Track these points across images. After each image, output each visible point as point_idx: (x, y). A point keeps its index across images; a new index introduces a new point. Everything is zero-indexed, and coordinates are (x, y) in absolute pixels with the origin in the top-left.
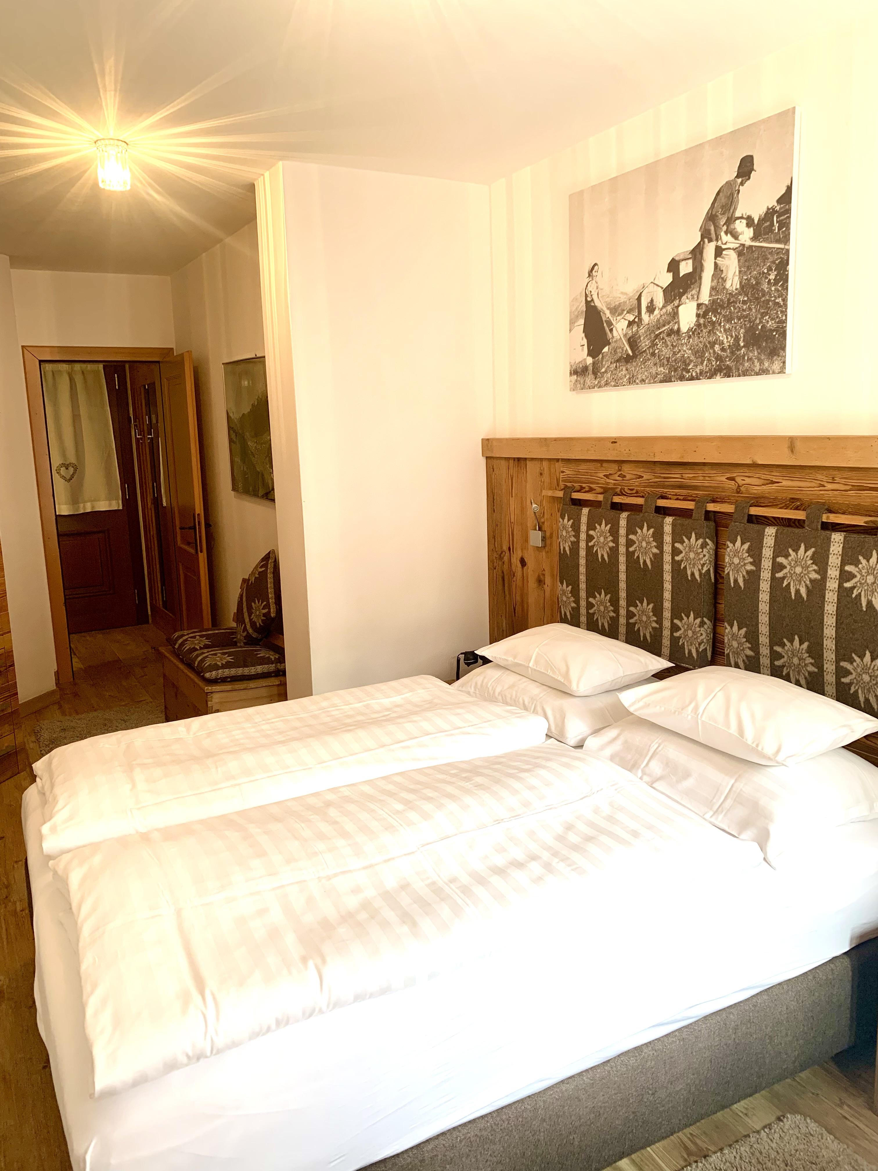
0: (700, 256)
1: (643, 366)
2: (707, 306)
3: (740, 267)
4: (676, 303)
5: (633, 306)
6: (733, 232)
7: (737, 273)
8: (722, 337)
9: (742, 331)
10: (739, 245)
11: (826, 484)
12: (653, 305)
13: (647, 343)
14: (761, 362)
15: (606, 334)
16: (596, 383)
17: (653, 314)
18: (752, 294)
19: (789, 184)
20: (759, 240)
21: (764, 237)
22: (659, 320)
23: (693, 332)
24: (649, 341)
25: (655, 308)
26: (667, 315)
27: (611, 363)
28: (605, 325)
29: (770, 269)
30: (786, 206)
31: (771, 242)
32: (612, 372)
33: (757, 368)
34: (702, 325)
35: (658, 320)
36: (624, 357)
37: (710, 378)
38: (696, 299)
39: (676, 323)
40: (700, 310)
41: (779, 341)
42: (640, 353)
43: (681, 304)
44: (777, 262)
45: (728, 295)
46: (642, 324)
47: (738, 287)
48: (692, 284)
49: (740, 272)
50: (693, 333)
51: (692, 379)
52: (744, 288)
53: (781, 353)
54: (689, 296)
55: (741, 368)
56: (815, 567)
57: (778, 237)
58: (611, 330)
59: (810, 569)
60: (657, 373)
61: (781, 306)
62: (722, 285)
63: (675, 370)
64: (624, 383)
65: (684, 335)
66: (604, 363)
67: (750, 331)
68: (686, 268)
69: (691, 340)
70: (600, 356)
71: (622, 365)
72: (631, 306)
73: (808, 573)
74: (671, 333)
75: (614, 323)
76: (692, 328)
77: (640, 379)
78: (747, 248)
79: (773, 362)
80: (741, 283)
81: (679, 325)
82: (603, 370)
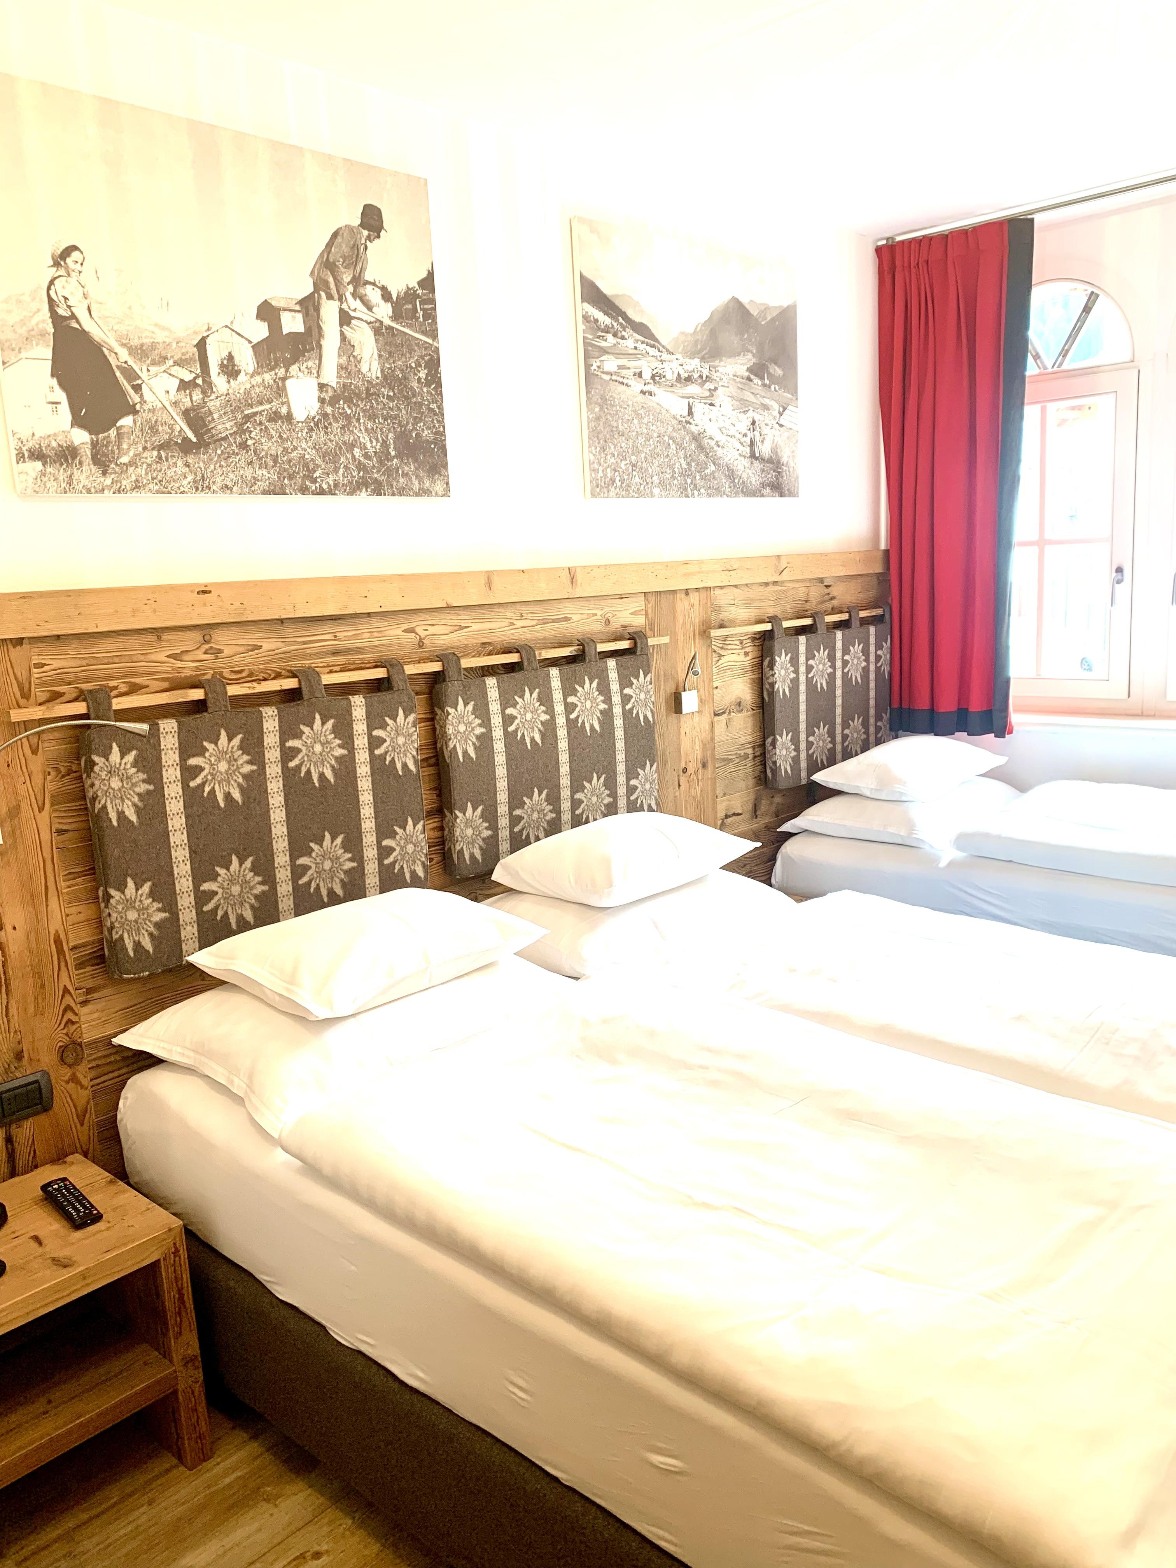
0: (315, 314)
1: (223, 463)
2: (335, 391)
3: (379, 350)
4: (281, 372)
5: (187, 356)
6: (364, 298)
7: (376, 356)
8: (364, 438)
9: (391, 435)
10: (374, 320)
11: (515, 622)
12: (234, 365)
13: (228, 425)
14: (421, 481)
15: (123, 394)
16: (108, 481)
17: (235, 379)
18: (399, 390)
19: (430, 269)
20: (401, 323)
21: (407, 321)
22: (249, 392)
23: (318, 423)
24: (232, 423)
25: (240, 371)
26: (264, 387)
27: (145, 448)
28: (118, 374)
29: (418, 365)
30: (429, 293)
31: (416, 332)
32: (149, 465)
33: (416, 486)
34: (330, 416)
35: (247, 393)
36: (176, 443)
37: (351, 493)
38: (316, 375)
39: (283, 403)
40: (324, 394)
41: (439, 456)
42: (215, 441)
43: (290, 377)
44: (426, 358)
45: (366, 383)
46: (213, 392)
47: (379, 375)
48: (305, 350)
49: (380, 356)
50: (316, 425)
51: (321, 492)
52: (388, 378)
53: (443, 472)
54: (303, 368)
55: (395, 484)
56: (543, 708)
57: (423, 328)
58: (137, 388)
59: (539, 712)
60: (254, 478)
61: (436, 414)
62: (356, 366)
63: (291, 478)
64: (182, 489)
65: (300, 425)
66: (125, 446)
67: (402, 437)
68: (293, 323)
69: (314, 434)
70: (113, 433)
71: (173, 456)
72: (183, 354)
73: (538, 716)
74: (275, 417)
75: (144, 375)
76: (314, 418)
77: (219, 485)
78: (386, 328)
79: (435, 482)
80: (382, 371)
81: (289, 407)
82: (125, 459)
